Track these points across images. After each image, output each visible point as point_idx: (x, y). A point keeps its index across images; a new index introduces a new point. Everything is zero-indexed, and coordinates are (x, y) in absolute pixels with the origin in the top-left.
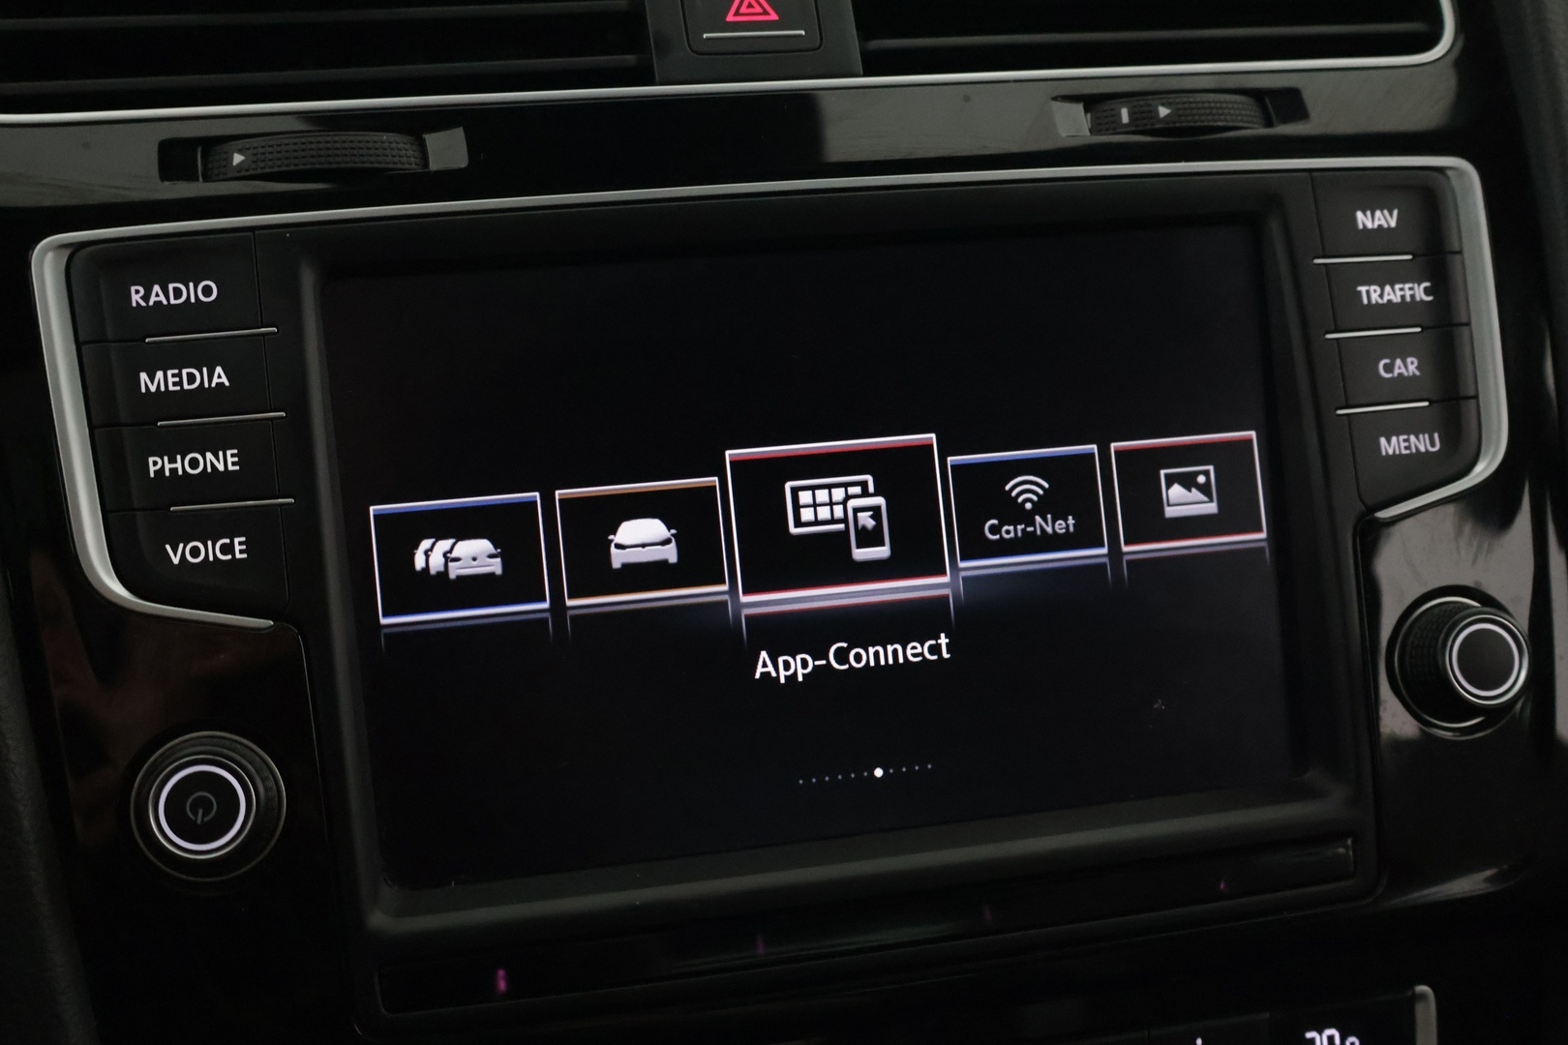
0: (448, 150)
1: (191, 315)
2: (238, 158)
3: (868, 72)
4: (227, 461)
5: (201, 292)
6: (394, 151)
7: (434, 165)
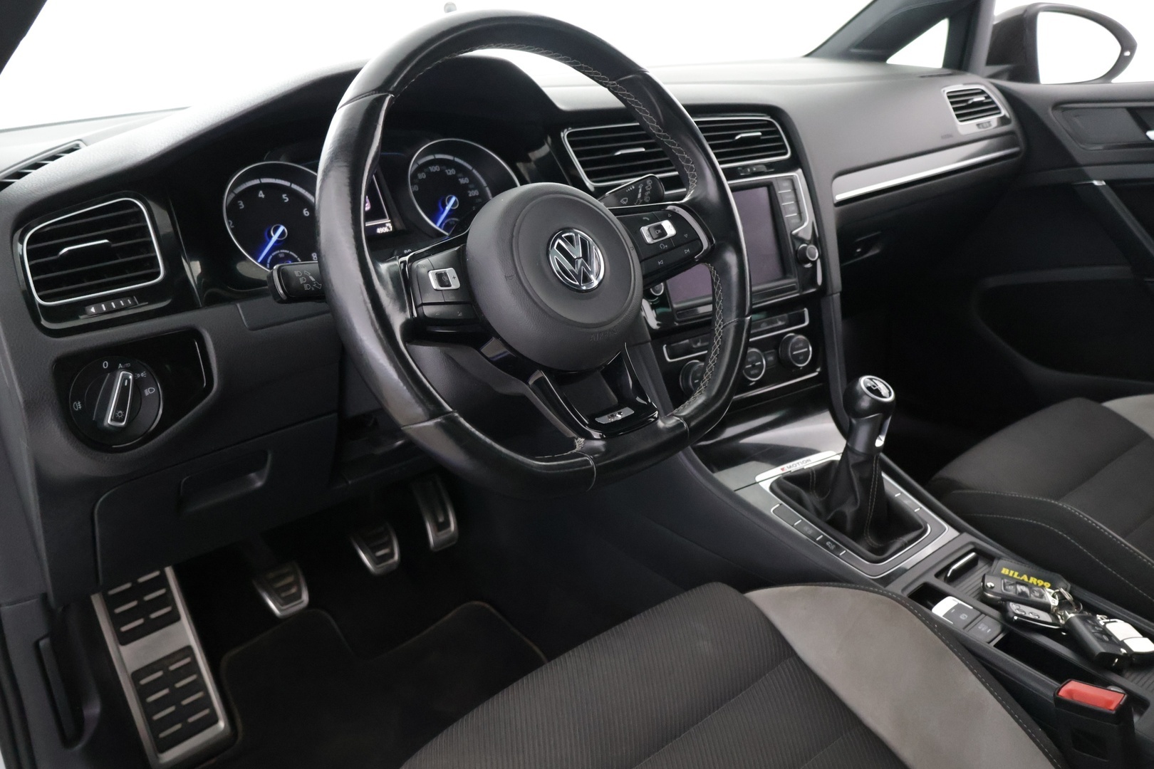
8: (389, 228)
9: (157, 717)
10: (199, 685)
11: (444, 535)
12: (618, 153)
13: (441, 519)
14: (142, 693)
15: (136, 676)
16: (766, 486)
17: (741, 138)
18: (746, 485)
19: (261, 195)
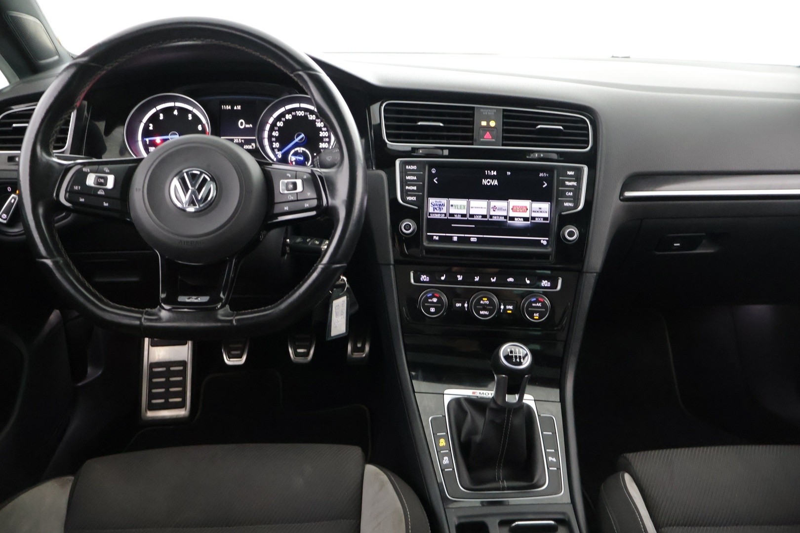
0: (446, 152)
1: (413, 170)
2: (421, 151)
3: (502, 146)
4: (415, 188)
5: (415, 167)
6: (439, 152)
7: (444, 154)
8: (253, 147)
9: (154, 391)
10: (183, 384)
11: (357, 355)
12: (419, 123)
13: (359, 345)
14: (152, 375)
15: (153, 365)
16: (447, 399)
17: (540, 128)
18: (432, 392)
19: (176, 113)
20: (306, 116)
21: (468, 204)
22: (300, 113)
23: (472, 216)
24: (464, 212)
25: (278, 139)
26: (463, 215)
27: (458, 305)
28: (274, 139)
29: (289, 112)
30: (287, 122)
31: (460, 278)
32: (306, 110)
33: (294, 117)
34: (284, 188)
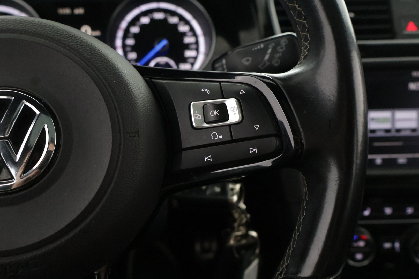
20: (165, 20)
21: (393, 116)
22: (159, 16)
23: (398, 131)
24: (387, 126)
25: (134, 48)
26: (388, 131)
27: (387, 245)
28: (128, 49)
29: (145, 14)
30: (143, 27)
31: (388, 211)
32: (166, 11)
33: (152, 20)
34: (200, 116)
